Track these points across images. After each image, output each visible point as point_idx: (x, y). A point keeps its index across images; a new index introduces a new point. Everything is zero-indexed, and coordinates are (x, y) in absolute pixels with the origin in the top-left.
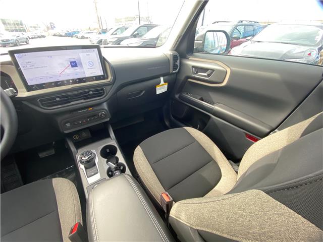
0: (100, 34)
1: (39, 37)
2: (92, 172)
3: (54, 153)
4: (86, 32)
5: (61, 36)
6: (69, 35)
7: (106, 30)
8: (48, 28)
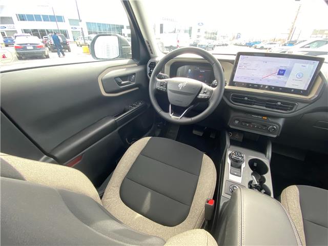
0: (285, 45)
1: (223, 45)
2: (236, 172)
3: (201, 135)
4: (268, 42)
5: (241, 45)
6: (249, 45)
7: (295, 41)
8: (234, 38)
